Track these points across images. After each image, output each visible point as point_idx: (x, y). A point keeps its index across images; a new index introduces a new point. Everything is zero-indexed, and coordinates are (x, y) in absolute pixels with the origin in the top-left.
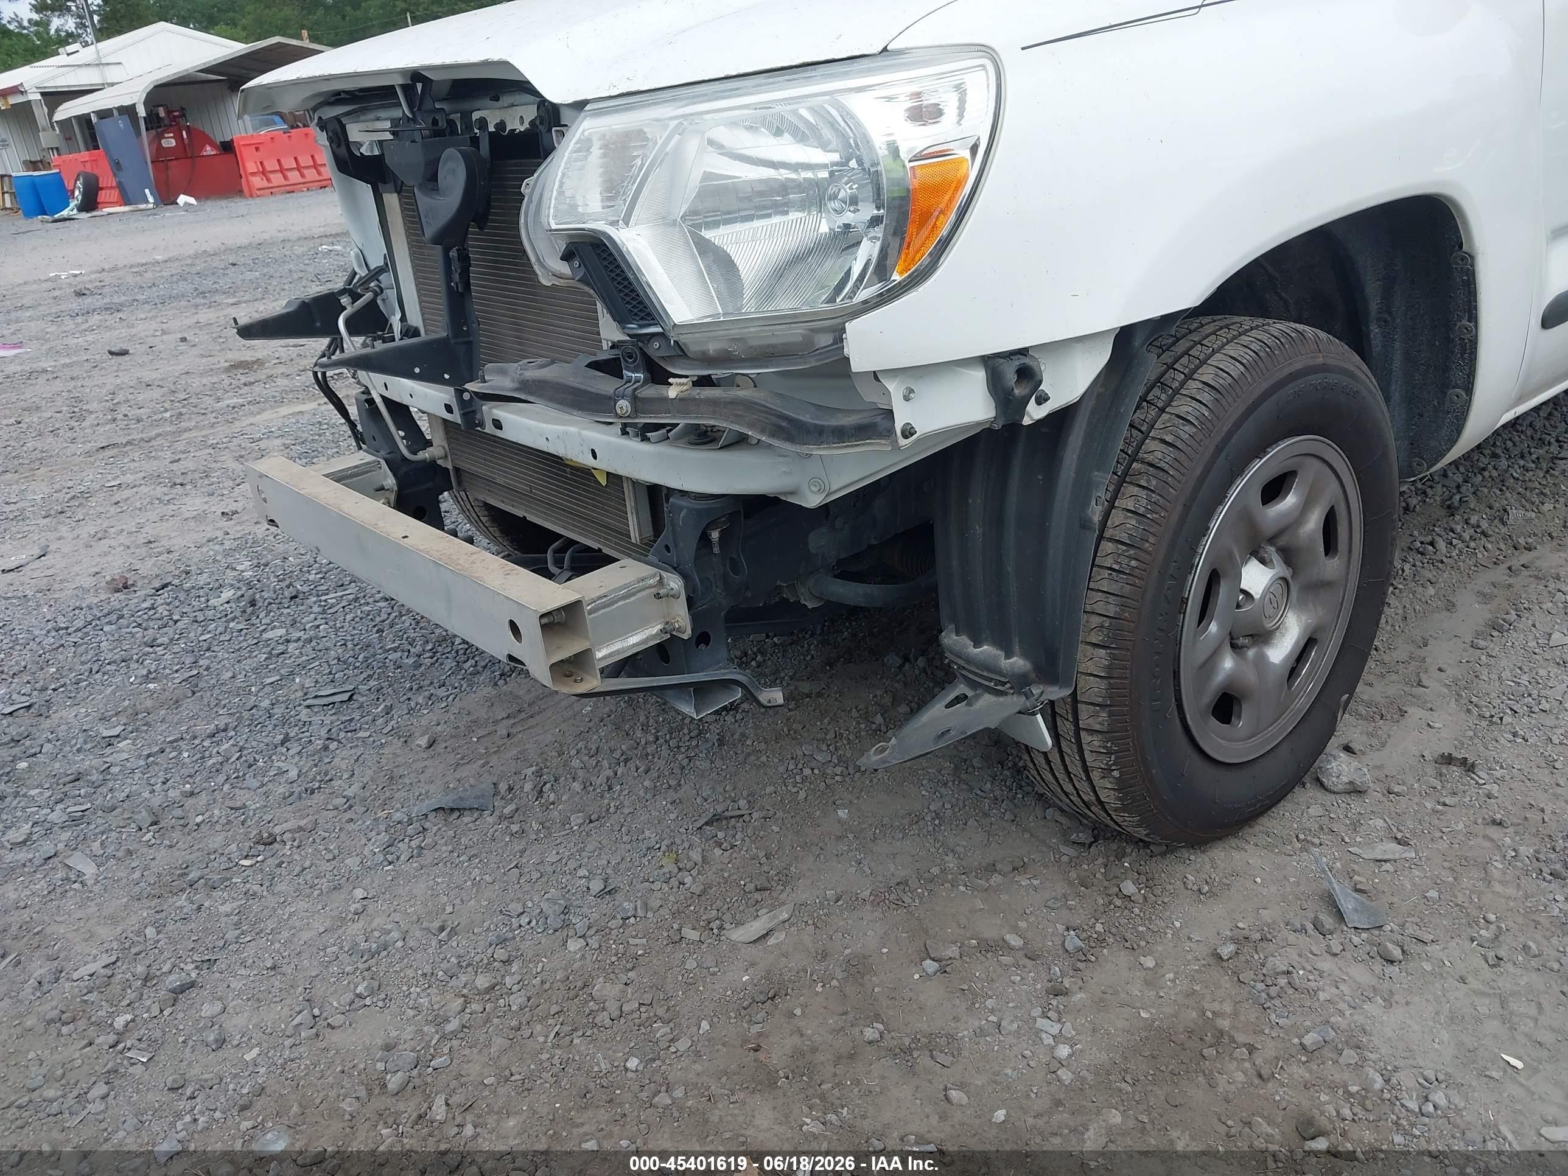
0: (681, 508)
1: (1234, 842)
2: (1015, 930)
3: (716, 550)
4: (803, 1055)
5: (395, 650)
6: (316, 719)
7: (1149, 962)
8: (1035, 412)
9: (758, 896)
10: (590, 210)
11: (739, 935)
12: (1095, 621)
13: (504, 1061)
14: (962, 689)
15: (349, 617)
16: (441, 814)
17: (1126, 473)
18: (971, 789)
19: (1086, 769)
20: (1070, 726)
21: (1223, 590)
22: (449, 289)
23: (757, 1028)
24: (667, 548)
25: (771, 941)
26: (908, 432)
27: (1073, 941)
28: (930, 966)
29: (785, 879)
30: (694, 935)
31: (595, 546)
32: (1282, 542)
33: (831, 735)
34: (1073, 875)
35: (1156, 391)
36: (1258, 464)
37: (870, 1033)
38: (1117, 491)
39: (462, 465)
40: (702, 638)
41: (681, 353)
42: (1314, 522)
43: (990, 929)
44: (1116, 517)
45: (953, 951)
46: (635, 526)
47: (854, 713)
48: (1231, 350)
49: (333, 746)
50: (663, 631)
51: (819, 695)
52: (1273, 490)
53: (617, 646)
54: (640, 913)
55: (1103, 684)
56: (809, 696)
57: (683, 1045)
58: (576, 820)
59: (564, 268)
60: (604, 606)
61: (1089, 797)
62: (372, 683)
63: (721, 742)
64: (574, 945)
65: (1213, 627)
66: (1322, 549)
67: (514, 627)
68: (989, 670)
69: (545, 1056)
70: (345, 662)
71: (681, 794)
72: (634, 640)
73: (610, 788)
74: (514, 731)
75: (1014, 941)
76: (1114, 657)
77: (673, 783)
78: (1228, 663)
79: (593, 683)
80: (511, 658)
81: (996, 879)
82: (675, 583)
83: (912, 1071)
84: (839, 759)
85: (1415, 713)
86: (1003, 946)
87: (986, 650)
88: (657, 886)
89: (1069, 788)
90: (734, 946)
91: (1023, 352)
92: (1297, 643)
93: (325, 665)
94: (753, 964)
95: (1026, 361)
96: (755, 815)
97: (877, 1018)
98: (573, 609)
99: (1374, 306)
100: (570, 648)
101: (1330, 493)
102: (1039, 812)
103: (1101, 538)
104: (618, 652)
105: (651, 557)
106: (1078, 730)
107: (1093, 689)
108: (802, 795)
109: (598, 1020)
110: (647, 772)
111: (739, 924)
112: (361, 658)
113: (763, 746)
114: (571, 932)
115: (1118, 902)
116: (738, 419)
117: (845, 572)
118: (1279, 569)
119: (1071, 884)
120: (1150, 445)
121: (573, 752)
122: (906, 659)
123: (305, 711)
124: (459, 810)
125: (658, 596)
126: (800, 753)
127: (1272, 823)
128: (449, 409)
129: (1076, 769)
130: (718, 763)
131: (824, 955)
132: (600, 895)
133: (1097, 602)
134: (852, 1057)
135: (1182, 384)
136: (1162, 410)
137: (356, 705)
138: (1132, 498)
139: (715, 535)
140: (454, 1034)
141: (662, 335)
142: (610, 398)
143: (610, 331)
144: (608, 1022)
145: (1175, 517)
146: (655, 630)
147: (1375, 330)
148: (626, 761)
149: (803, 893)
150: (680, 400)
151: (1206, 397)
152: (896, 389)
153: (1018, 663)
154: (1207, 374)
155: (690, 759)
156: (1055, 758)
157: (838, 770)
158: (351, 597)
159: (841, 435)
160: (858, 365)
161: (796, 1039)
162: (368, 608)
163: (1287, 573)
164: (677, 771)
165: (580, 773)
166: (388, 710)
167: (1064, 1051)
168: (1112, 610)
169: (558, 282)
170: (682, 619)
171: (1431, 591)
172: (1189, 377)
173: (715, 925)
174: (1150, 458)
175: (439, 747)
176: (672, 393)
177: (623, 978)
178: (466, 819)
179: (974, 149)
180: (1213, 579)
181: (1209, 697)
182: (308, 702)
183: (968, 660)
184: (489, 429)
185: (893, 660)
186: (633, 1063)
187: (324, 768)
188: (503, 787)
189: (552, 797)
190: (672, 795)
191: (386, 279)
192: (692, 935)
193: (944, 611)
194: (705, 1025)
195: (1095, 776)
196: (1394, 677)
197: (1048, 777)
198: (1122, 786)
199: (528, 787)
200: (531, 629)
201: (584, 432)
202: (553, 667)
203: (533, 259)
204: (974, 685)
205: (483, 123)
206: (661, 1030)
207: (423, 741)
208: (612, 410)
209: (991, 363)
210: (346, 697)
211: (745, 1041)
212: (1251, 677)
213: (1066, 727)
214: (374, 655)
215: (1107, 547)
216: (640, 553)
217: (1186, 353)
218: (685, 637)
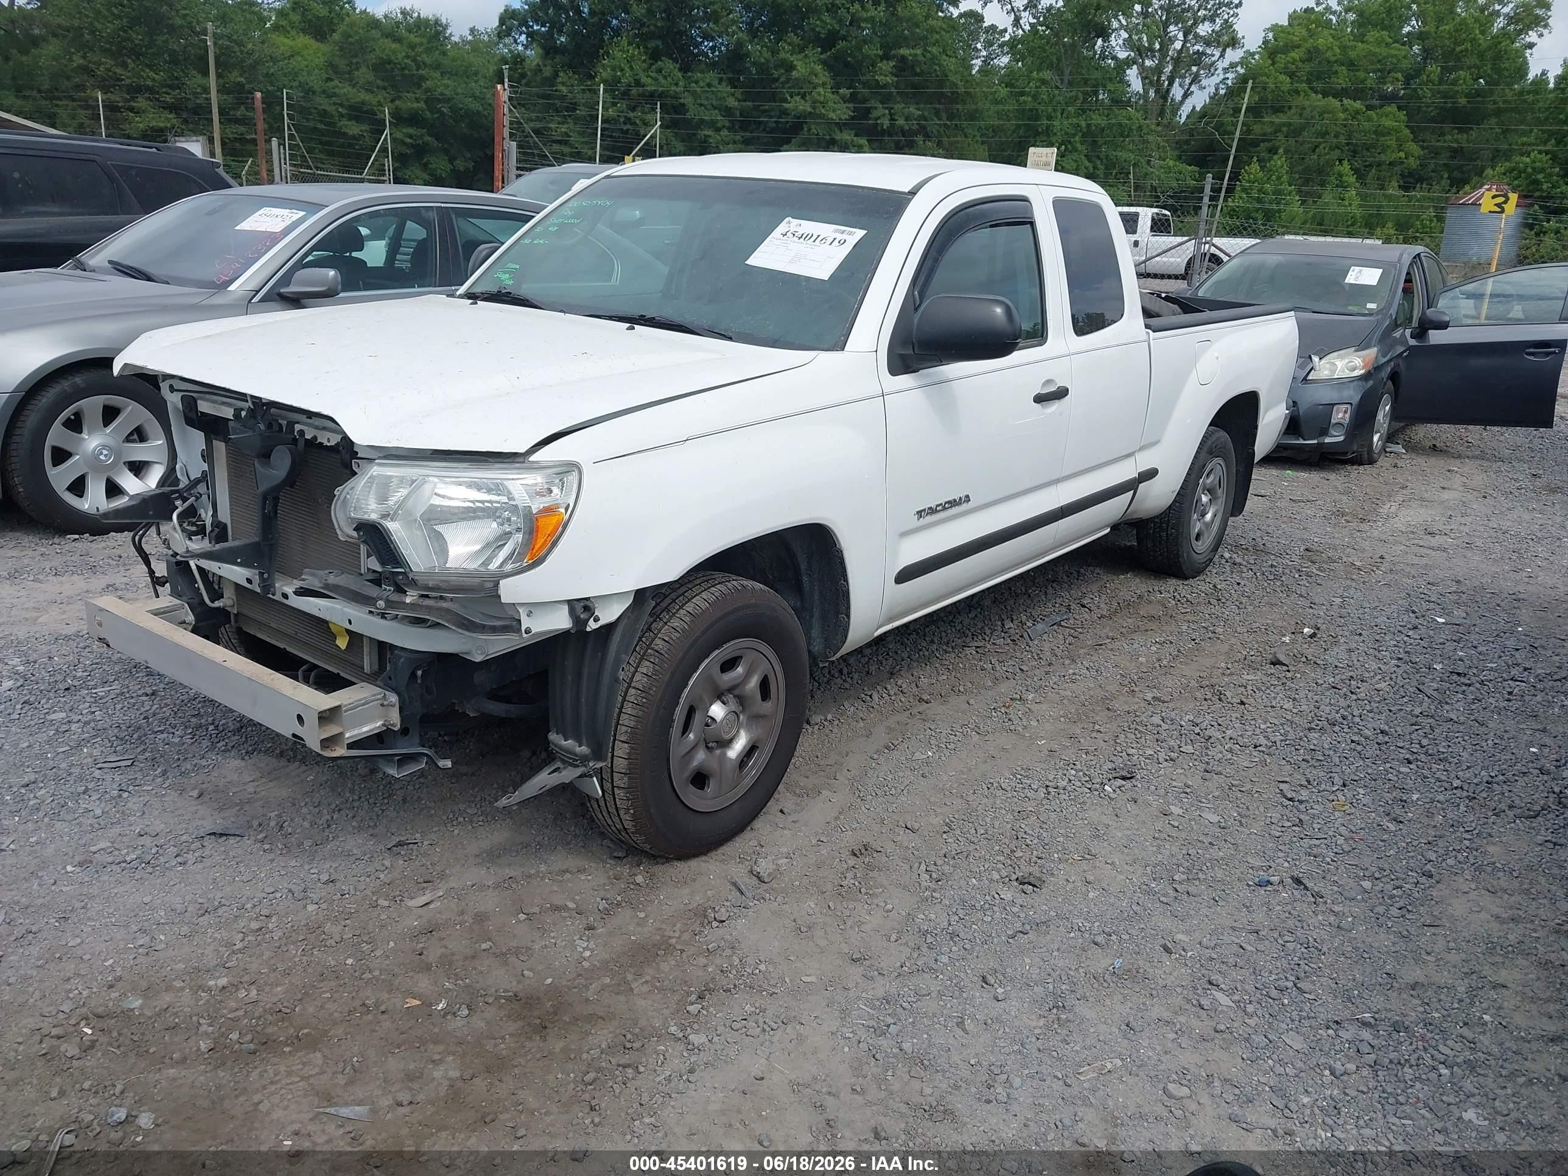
0: (401, 657)
1: (704, 858)
2: (573, 900)
3: (419, 681)
4: (446, 957)
5: (162, 732)
6: (108, 777)
7: (642, 915)
8: (592, 625)
9: (425, 885)
10: (371, 507)
11: (412, 903)
12: (624, 729)
13: (272, 962)
14: (559, 764)
15: (118, 707)
16: (213, 837)
17: (644, 654)
18: (562, 830)
19: (617, 809)
20: (609, 785)
21: (698, 718)
22: (264, 514)
23: (421, 945)
24: (390, 678)
25: (432, 906)
26: (528, 631)
27: (603, 905)
28: (522, 917)
29: (442, 876)
30: (386, 903)
31: (336, 671)
32: (736, 692)
33: (479, 798)
34: (611, 873)
35: (665, 613)
36: (717, 652)
37: (484, 946)
38: (639, 663)
39: (245, 612)
40: (405, 731)
41: (414, 583)
42: (754, 682)
43: (558, 900)
44: (638, 677)
45: (536, 910)
46: (368, 663)
47: (495, 786)
48: (704, 595)
49: (125, 795)
50: (383, 725)
51: (473, 774)
52: (728, 665)
53: (356, 732)
54: (352, 892)
55: (625, 762)
56: (466, 775)
57: (378, 953)
58: (307, 843)
59: (355, 534)
60: (352, 709)
61: (619, 826)
62: (147, 754)
63: (404, 800)
64: (311, 908)
65: (691, 736)
66: (759, 697)
67: (300, 718)
68: (570, 753)
69: (297, 959)
70: (122, 739)
71: (376, 831)
72: (365, 729)
73: (329, 826)
74: (258, 790)
75: (571, 905)
76: (632, 748)
77: (372, 824)
78: (701, 756)
79: (341, 751)
80: (294, 735)
81: (568, 876)
82: (393, 698)
83: (506, 963)
84: (482, 813)
85: (825, 793)
86: (566, 908)
87: (570, 743)
88: (362, 879)
89: (610, 822)
90: (409, 908)
91: (587, 599)
92: (745, 747)
93: (106, 741)
94: (420, 917)
95: (587, 603)
96: (426, 843)
97: (490, 940)
98: (335, 711)
99: (803, 566)
100: (332, 730)
101: (763, 668)
102: (599, 842)
103: (629, 686)
104: (356, 736)
105: (378, 683)
106: (613, 787)
107: (620, 764)
108: (456, 832)
109: (328, 943)
110: (353, 817)
111: (412, 898)
112: (135, 736)
113: (432, 804)
114: (309, 901)
115: (632, 887)
116: (441, 617)
117: (494, 696)
118: (733, 705)
119: (609, 878)
120: (657, 641)
121: (303, 804)
122: (534, 753)
123: (98, 771)
124: (226, 835)
125: (382, 705)
126: (457, 810)
127: (727, 849)
128: (249, 581)
129: (612, 810)
130: (402, 813)
131: (462, 913)
132: (326, 883)
133: (625, 719)
134: (473, 957)
135: (678, 610)
136: (666, 623)
137: (137, 769)
138: (646, 667)
139: (419, 673)
140: (240, 951)
141: (404, 573)
142: (373, 598)
143: (374, 564)
144: (334, 944)
145: (666, 678)
146: (379, 724)
147: (805, 579)
148: (339, 810)
149: (453, 883)
150: (412, 604)
151: (687, 619)
152: (523, 613)
153: (584, 749)
154: (689, 607)
155: (383, 811)
156: (602, 803)
157: (481, 819)
158: (118, 691)
159: (494, 630)
160: (504, 599)
161: (443, 950)
162: (132, 701)
163: (738, 709)
164: (375, 817)
165: (308, 817)
166: (164, 773)
167: (587, 954)
168: (632, 724)
169: (349, 540)
170: (395, 719)
171: (861, 724)
172: (681, 607)
173: (398, 899)
174: (656, 648)
175: (206, 798)
176: (408, 600)
177: (343, 923)
178: (231, 842)
179: (567, 509)
180: (691, 711)
181: (687, 774)
182: (99, 766)
183: (561, 748)
184: (278, 597)
185: (526, 754)
186: (350, 961)
187: (121, 809)
188: (255, 823)
189: (290, 830)
190: (371, 831)
191: (201, 488)
192: (383, 902)
193: (551, 723)
194: (392, 944)
195: (622, 812)
196: (822, 773)
197: (600, 816)
198: (635, 818)
199: (273, 824)
200: (311, 720)
201: (346, 609)
202: (322, 741)
203: (336, 526)
204: (564, 762)
205: (302, 433)
206: (365, 947)
207: (195, 793)
208: (374, 605)
209: (570, 603)
210: (129, 763)
211: (414, 951)
212: (713, 765)
213: (607, 786)
214: (145, 735)
215: (632, 691)
216: (372, 678)
217: (683, 594)
218: (396, 729)
